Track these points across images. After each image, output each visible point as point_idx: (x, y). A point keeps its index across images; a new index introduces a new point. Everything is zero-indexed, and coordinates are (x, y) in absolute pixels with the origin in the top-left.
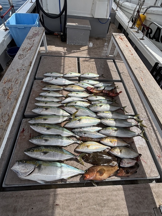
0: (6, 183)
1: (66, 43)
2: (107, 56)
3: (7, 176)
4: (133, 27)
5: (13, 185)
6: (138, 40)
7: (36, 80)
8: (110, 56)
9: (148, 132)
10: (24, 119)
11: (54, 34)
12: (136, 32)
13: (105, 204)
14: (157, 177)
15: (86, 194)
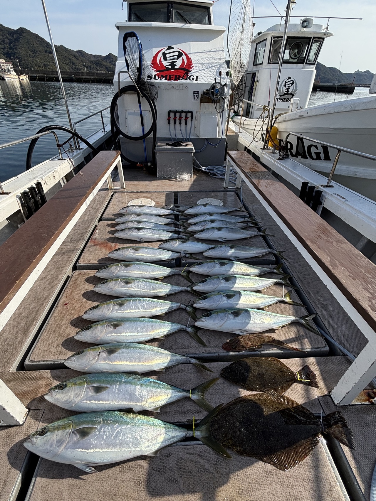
0: (32, 359)
1: (157, 177)
2: (224, 188)
3: (35, 349)
4: (266, 147)
5: (44, 361)
6: (275, 161)
7: (101, 221)
8: (229, 187)
9: (302, 282)
10: (74, 271)
11: (137, 165)
12: (271, 152)
13: (218, 390)
14: (323, 347)
15: (180, 374)
